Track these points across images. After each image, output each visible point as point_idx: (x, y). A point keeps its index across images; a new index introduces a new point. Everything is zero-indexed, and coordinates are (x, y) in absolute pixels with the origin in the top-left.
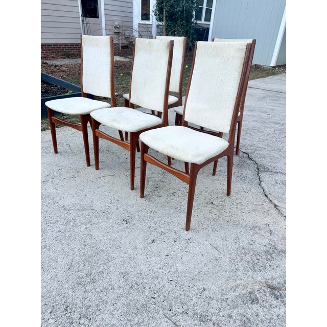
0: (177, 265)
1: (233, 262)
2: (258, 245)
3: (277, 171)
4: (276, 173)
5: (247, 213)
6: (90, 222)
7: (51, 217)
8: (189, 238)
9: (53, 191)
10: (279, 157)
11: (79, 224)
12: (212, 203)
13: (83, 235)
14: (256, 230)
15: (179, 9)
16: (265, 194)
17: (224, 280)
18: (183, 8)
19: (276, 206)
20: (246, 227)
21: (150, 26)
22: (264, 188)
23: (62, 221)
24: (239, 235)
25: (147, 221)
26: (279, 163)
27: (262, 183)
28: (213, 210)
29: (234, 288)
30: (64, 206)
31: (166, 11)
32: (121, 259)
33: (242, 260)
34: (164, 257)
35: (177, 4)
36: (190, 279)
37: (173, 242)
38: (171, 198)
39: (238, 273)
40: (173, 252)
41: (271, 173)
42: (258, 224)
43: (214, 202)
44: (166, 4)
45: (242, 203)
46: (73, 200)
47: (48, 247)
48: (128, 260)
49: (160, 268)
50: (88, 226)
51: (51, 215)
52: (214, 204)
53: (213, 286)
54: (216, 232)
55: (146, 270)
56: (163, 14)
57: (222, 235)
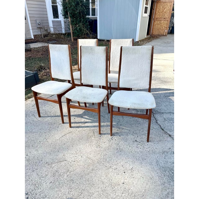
0: (132, 188)
1: (160, 178)
2: (170, 164)
3: (163, 112)
4: (162, 113)
5: (157, 143)
6: (68, 171)
7: (42, 173)
8: (131, 167)
9: (35, 152)
10: (160, 102)
11: (62, 174)
12: (136, 141)
13: (67, 181)
14: (165, 153)
15: (78, 11)
16: (162, 129)
17: (160, 191)
18: (80, 10)
19: (170, 136)
20: (159, 153)
21: (60, 22)
22: (160, 125)
23: (50, 174)
24: (158, 159)
25: (103, 162)
26: (162, 106)
27: (158, 121)
28: (138, 146)
29: (167, 195)
30: (47, 163)
31: (70, 13)
32: (97, 193)
33: (165, 176)
34: (122, 185)
35: (76, 9)
36: (141, 196)
37: (124, 173)
38: (112, 142)
39: (166, 185)
40: (126, 180)
41: (160, 114)
42: (165, 150)
43: (137, 140)
44: (69, 9)
45: (152, 137)
46: (51, 157)
47: (48, 196)
48: (102, 192)
49: (122, 193)
50: (68, 174)
51: (41, 172)
52: (138, 141)
53: (156, 197)
54: (145, 160)
55: (115, 197)
56: (68, 15)
57: (149, 161)
